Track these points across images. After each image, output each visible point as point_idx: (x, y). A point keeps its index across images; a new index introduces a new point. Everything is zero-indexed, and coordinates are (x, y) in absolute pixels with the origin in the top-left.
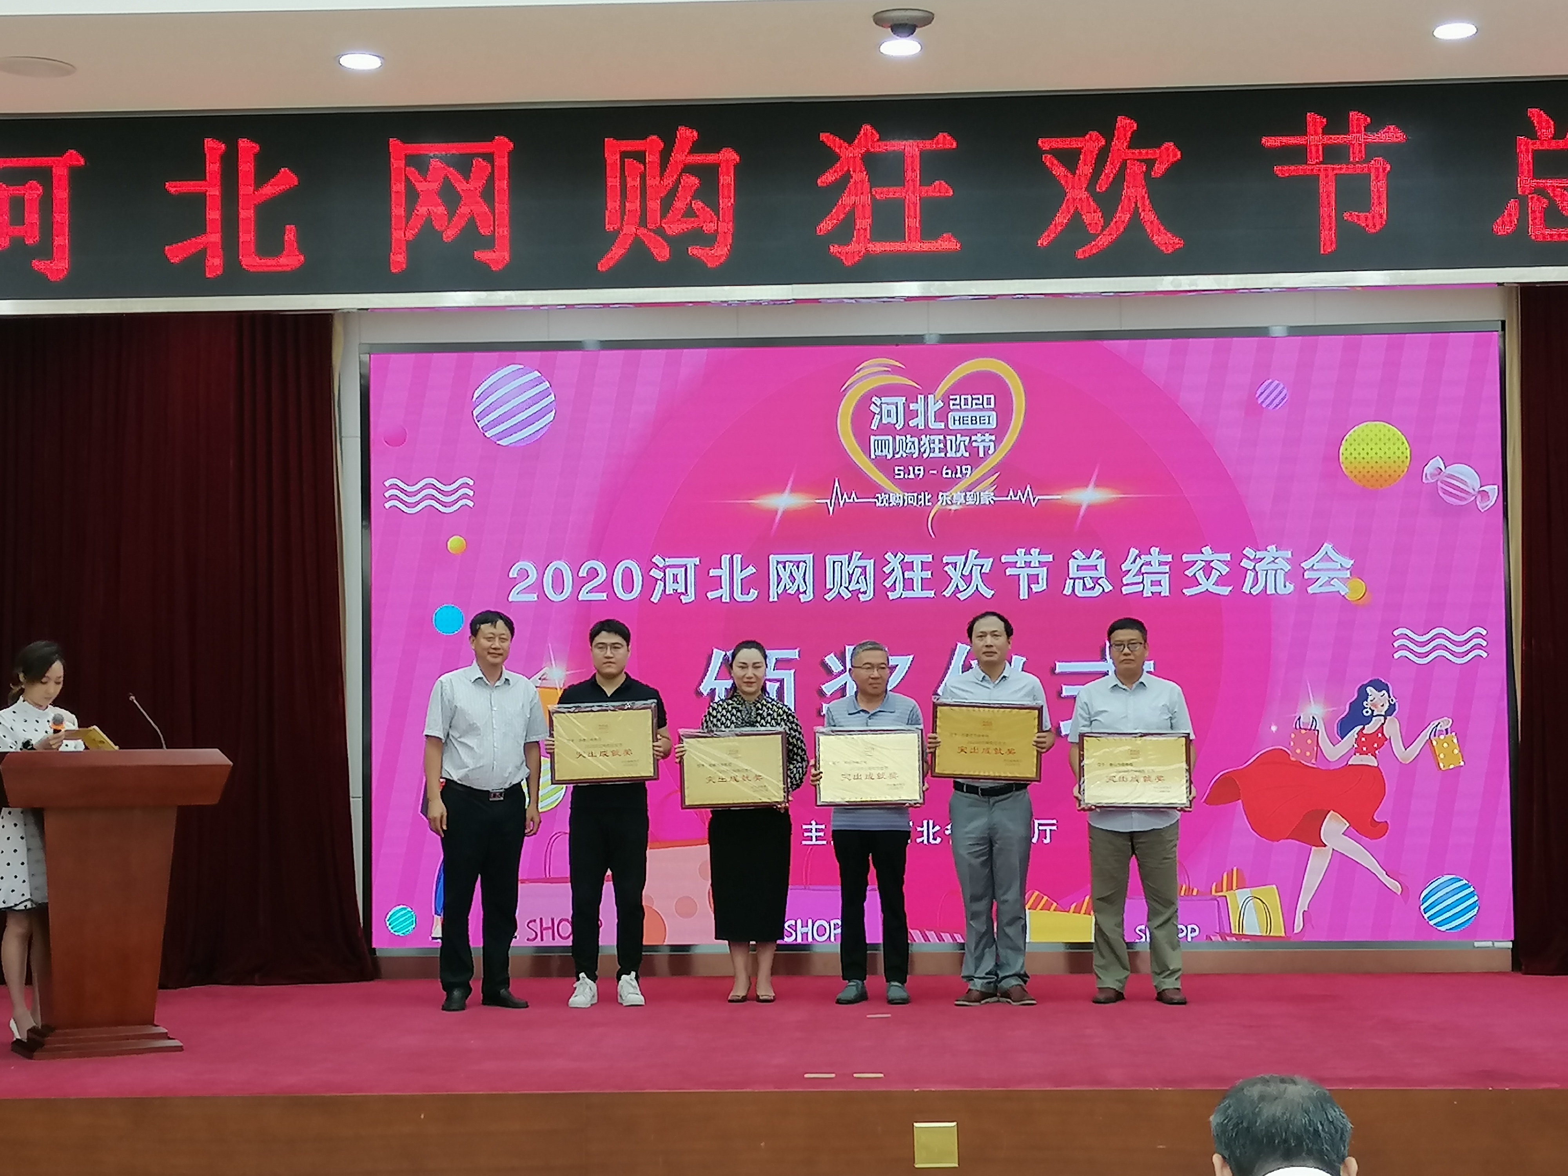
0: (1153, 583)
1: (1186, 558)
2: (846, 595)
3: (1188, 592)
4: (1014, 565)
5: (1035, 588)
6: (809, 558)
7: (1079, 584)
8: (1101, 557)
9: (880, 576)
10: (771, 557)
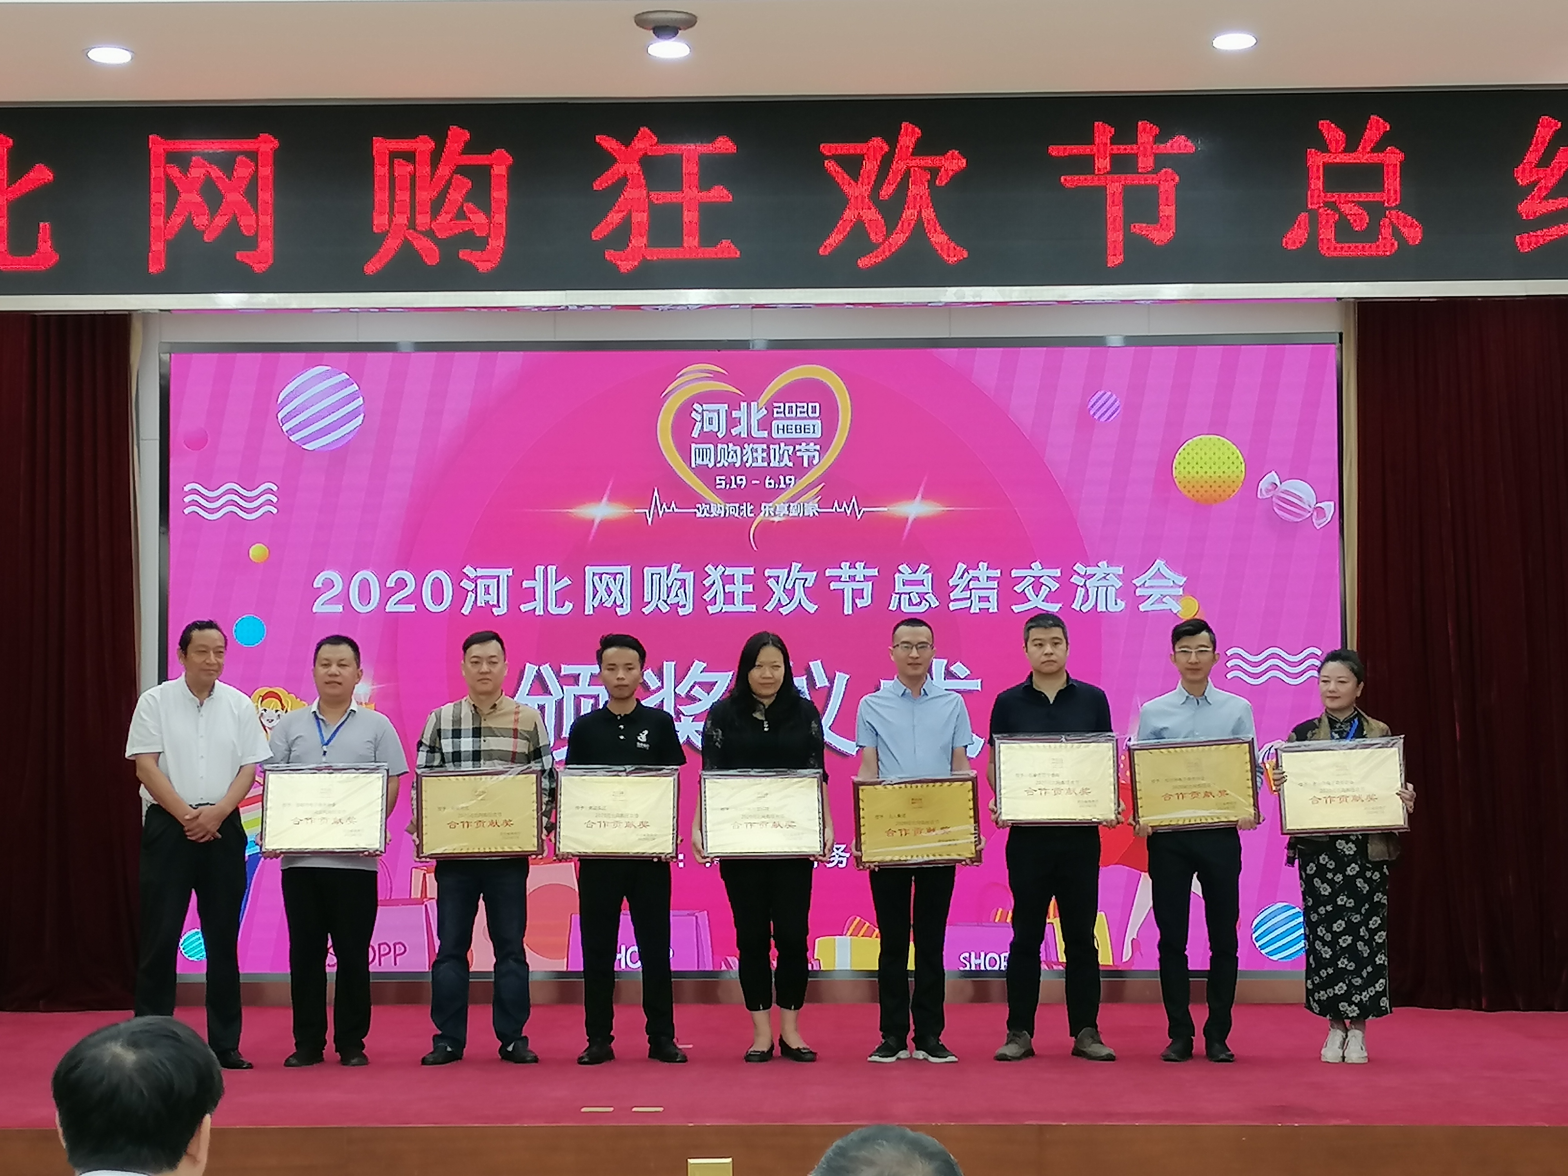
0: (981, 599)
1: (1015, 573)
2: (665, 609)
3: (1017, 609)
4: (839, 579)
5: (860, 603)
6: (626, 570)
7: (905, 599)
8: (927, 571)
9: (700, 589)
10: (587, 568)
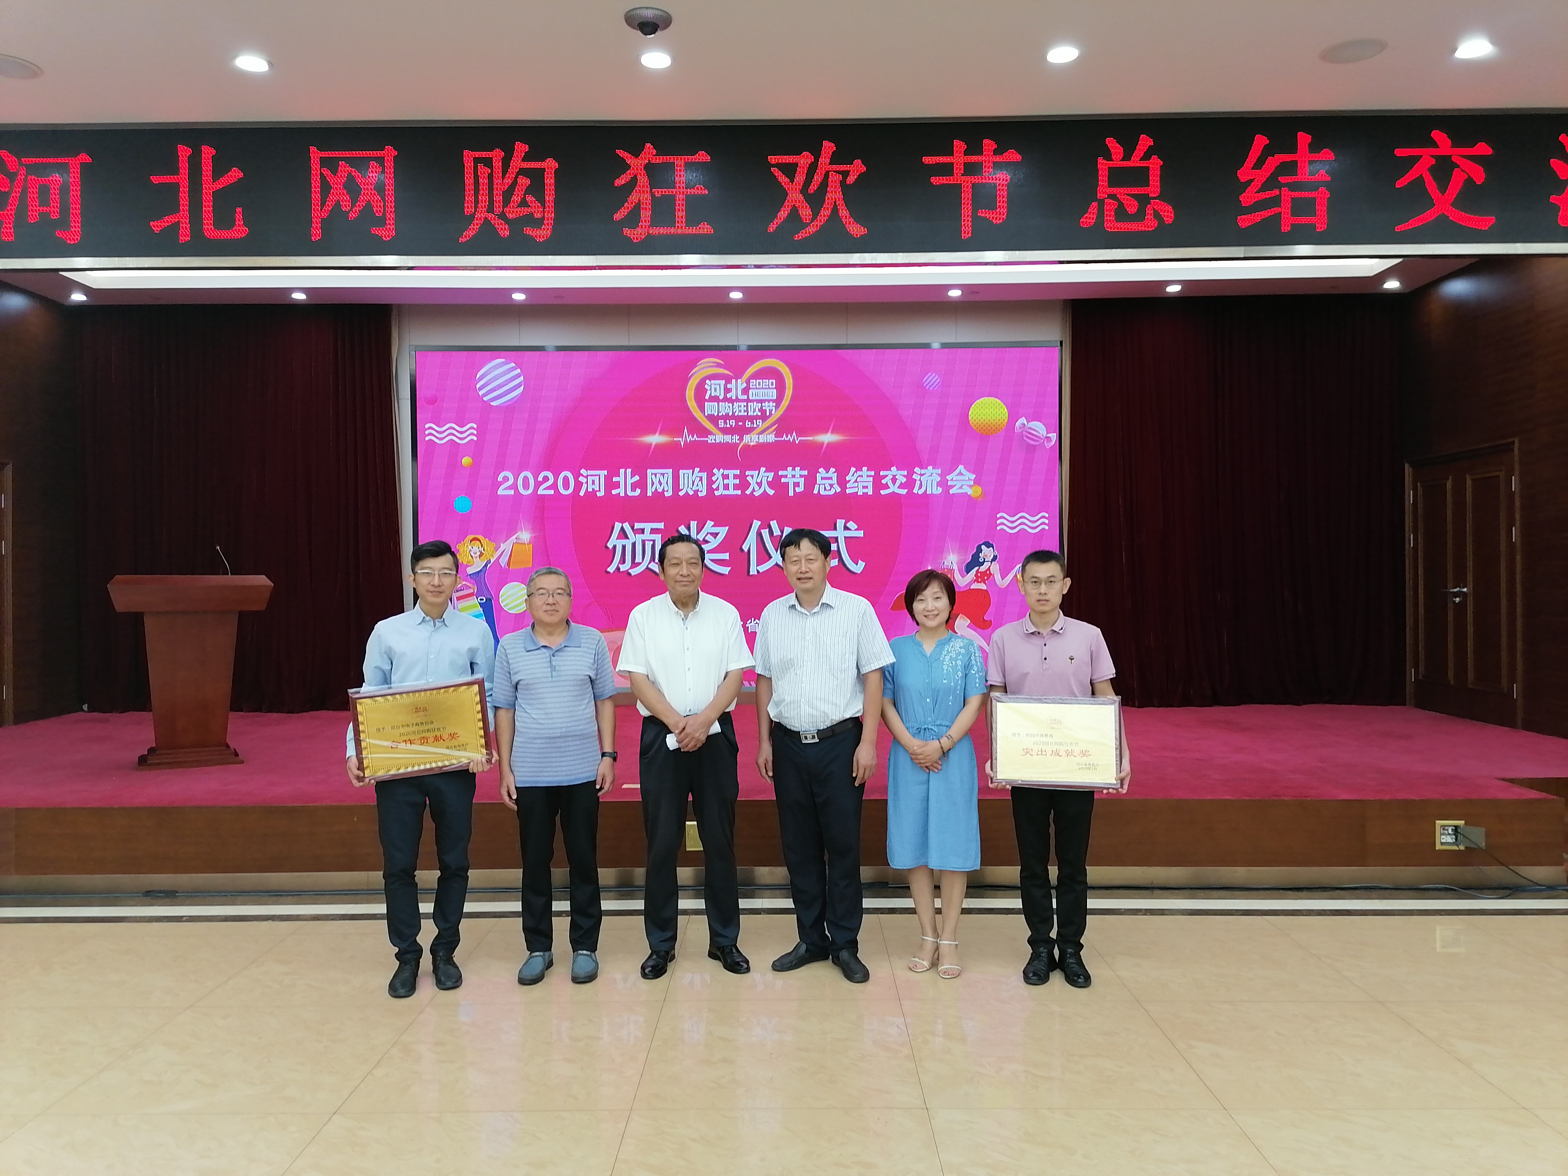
0: (864, 487)
1: (882, 473)
2: (691, 493)
3: (883, 492)
4: (786, 476)
5: (798, 490)
6: (670, 471)
7: (822, 487)
8: (834, 472)
9: (710, 482)
10: (648, 471)
